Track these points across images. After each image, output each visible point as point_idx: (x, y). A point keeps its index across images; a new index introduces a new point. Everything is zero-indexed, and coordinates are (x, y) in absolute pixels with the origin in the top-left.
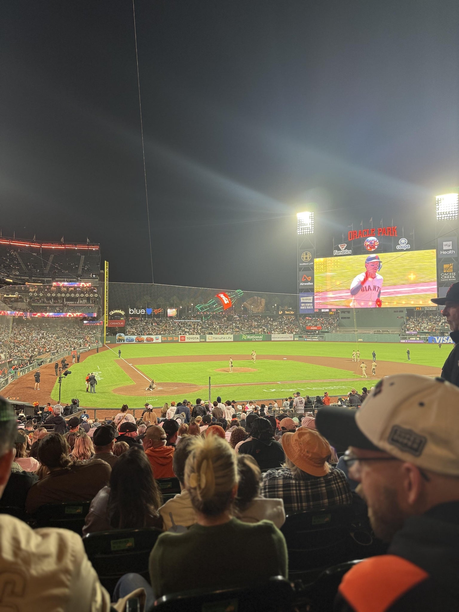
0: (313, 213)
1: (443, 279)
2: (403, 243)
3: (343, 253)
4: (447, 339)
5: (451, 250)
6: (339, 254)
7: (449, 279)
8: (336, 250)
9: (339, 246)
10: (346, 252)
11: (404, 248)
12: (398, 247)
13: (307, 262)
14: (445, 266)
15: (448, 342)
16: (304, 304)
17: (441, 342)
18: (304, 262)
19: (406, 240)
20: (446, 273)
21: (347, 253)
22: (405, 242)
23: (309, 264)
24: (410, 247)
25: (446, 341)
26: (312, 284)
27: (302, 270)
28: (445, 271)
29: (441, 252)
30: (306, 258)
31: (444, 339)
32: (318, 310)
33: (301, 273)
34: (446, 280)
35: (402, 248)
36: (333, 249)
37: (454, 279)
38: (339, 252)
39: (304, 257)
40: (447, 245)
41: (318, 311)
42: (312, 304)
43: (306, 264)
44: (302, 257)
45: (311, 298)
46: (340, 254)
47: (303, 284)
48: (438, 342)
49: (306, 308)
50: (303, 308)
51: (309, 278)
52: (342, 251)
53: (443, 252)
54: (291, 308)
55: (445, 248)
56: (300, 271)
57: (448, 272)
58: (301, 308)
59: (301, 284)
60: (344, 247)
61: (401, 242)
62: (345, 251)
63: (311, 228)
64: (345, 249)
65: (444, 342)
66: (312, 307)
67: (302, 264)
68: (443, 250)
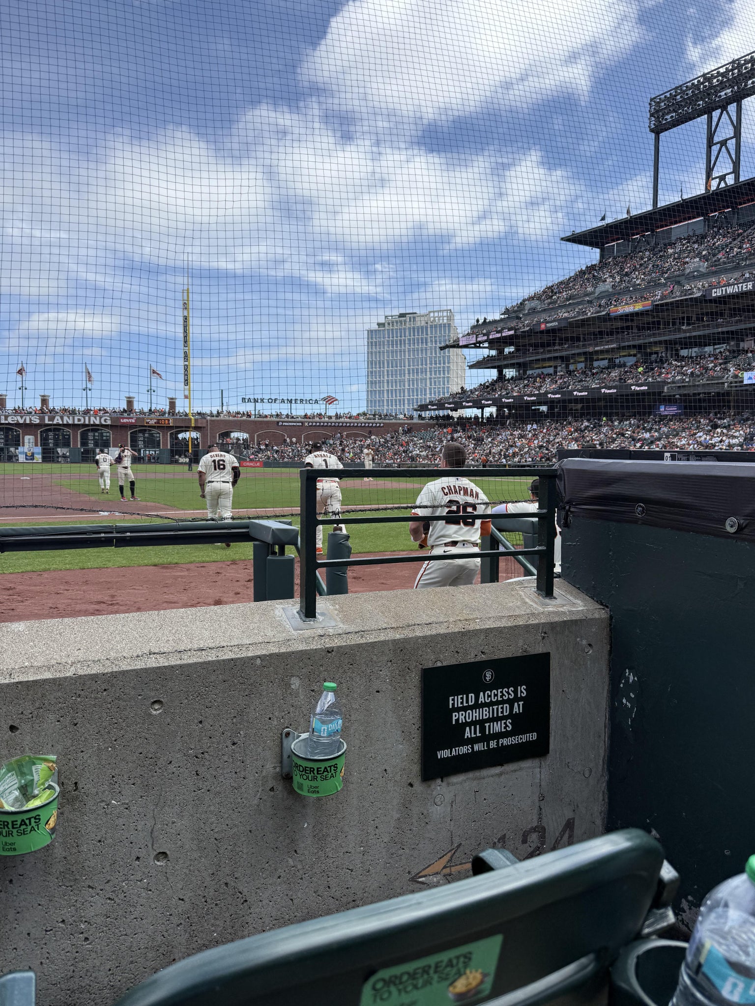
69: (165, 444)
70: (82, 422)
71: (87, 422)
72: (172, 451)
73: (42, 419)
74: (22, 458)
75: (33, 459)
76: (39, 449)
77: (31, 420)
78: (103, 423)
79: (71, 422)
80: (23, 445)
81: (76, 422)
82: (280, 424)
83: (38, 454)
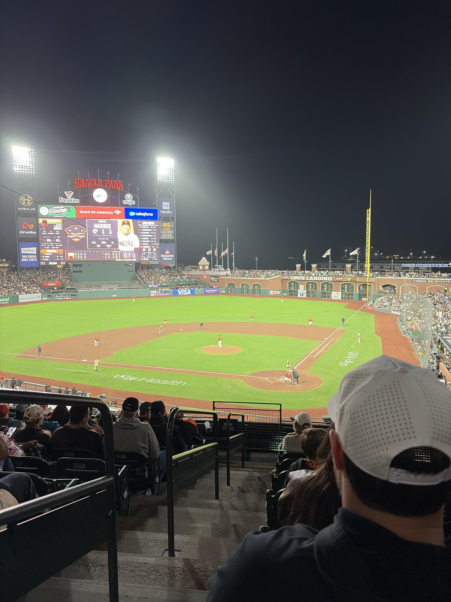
0: (33, 150)
1: (163, 236)
2: (129, 199)
3: (70, 201)
4: (187, 292)
5: (168, 210)
6: (65, 202)
7: (168, 237)
8: (62, 198)
9: (65, 192)
10: (72, 201)
11: (130, 204)
12: (125, 202)
13: (27, 207)
14: (165, 224)
15: (188, 294)
16: (26, 256)
17: (182, 294)
18: (24, 207)
19: (132, 196)
20: (165, 231)
21: (74, 202)
22: (130, 198)
23: (30, 210)
24: (135, 204)
25: (186, 292)
26: (35, 233)
27: (21, 216)
28: (164, 229)
29: (161, 212)
30: (26, 202)
31: (185, 292)
32: (44, 262)
33: (20, 219)
34: (165, 237)
35: (128, 204)
36: (59, 195)
37: (171, 237)
38: (65, 199)
39: (23, 200)
40: (166, 205)
41: (45, 264)
42: (36, 256)
43: (26, 209)
44: (20, 200)
45: (35, 249)
46: (67, 202)
47: (23, 232)
48: (180, 294)
49: (28, 261)
50: (24, 260)
51: (31, 225)
52: (69, 199)
53: (162, 212)
54: (5, 260)
55: (164, 208)
56: (18, 216)
57: (167, 230)
58: (23, 260)
59: (21, 232)
60: (70, 195)
61: (127, 197)
62: (72, 199)
63: (31, 167)
64: (71, 198)
65: (184, 294)
66: (36, 259)
67: (21, 209)
68: (162, 210)
69: (356, 291)
70: (320, 280)
71: (322, 280)
72: (360, 294)
73: (306, 278)
74: (299, 296)
75: (303, 296)
76: (305, 291)
77: (302, 278)
78: (329, 280)
79: (316, 280)
80: (300, 290)
81: (318, 280)
82: (414, 281)
83: (305, 293)
